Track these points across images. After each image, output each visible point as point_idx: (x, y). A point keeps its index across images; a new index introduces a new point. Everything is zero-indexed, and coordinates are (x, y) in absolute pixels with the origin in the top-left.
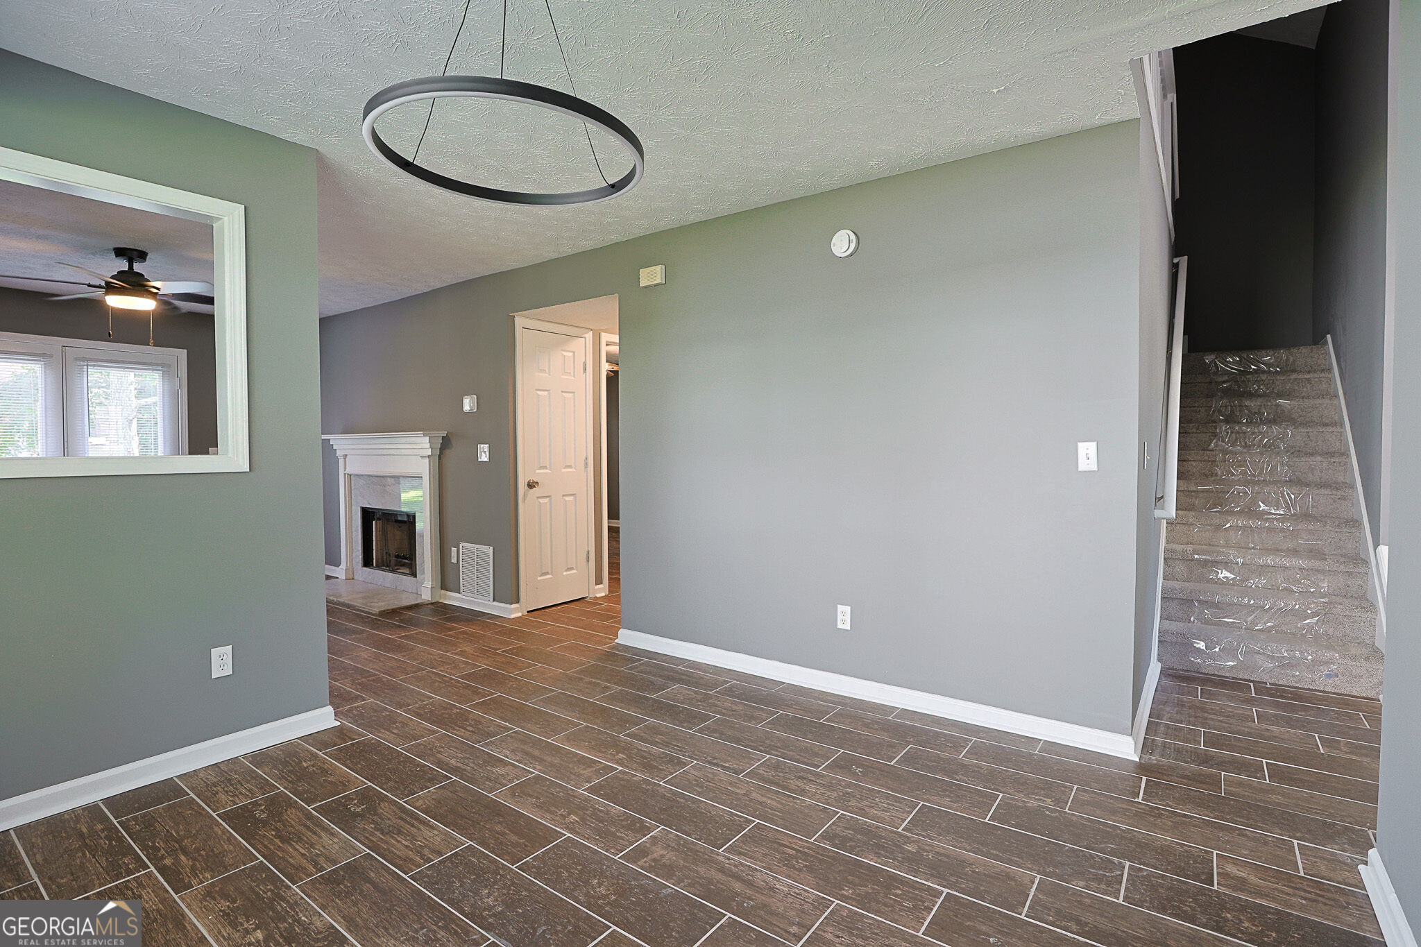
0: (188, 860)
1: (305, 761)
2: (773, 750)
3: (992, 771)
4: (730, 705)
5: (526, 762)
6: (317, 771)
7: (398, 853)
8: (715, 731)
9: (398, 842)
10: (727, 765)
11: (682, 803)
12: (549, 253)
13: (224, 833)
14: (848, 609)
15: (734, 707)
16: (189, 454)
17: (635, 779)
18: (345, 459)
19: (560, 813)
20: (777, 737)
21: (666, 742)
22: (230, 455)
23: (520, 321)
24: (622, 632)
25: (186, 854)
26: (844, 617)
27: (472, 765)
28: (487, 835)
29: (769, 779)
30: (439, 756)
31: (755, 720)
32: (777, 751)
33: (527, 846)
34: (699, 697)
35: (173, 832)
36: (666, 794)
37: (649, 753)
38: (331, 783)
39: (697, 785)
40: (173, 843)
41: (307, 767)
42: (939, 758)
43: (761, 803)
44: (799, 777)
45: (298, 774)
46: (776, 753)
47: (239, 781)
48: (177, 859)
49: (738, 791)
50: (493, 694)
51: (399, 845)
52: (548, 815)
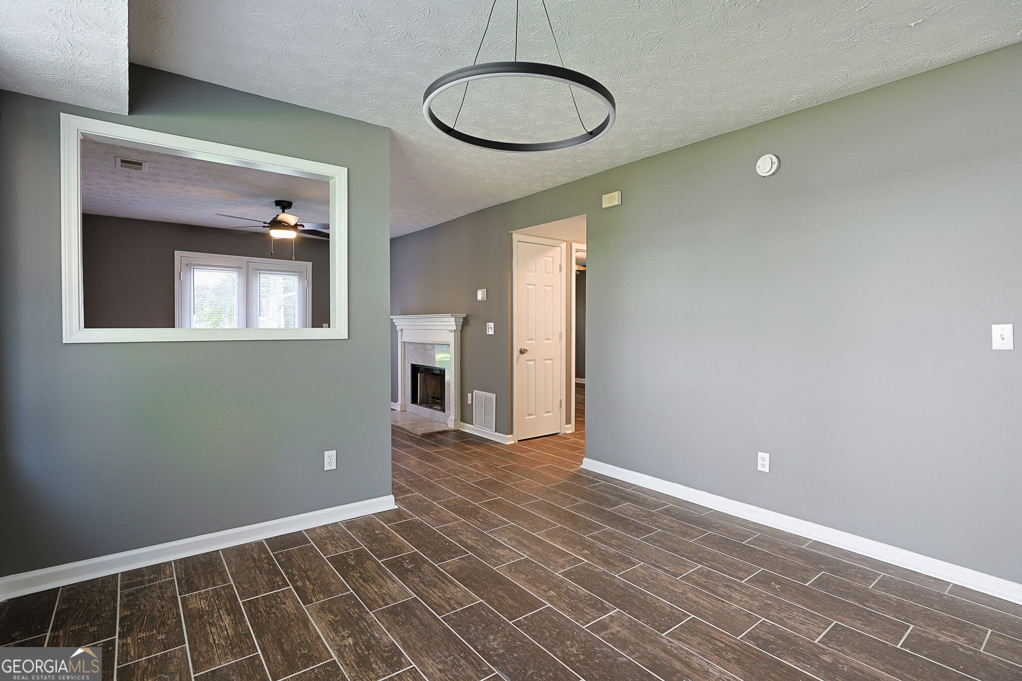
0: (310, 584)
1: (377, 530)
2: (704, 561)
3: (901, 604)
4: (668, 522)
5: (519, 548)
6: (384, 537)
7: (434, 600)
8: (657, 541)
9: (435, 593)
10: (667, 568)
11: (632, 593)
12: (537, 188)
13: (330, 571)
14: (767, 456)
15: (672, 525)
16: (312, 327)
17: (597, 570)
18: (402, 332)
19: (543, 588)
20: (707, 552)
21: (620, 546)
22: (337, 328)
23: (516, 236)
24: (585, 460)
25: (309, 580)
26: (763, 462)
27: (482, 545)
28: (492, 597)
29: (701, 584)
30: (460, 536)
31: (689, 536)
32: (707, 562)
33: (520, 609)
34: (644, 514)
35: (302, 565)
36: (620, 584)
37: (607, 552)
38: (393, 546)
39: (644, 581)
40: (302, 572)
41: (378, 534)
42: (850, 585)
43: (695, 602)
44: (727, 586)
45: (373, 538)
46: (706, 564)
47: (338, 538)
48: (304, 583)
49: (676, 590)
50: (495, 497)
51: (435, 595)
52: (534, 589)
